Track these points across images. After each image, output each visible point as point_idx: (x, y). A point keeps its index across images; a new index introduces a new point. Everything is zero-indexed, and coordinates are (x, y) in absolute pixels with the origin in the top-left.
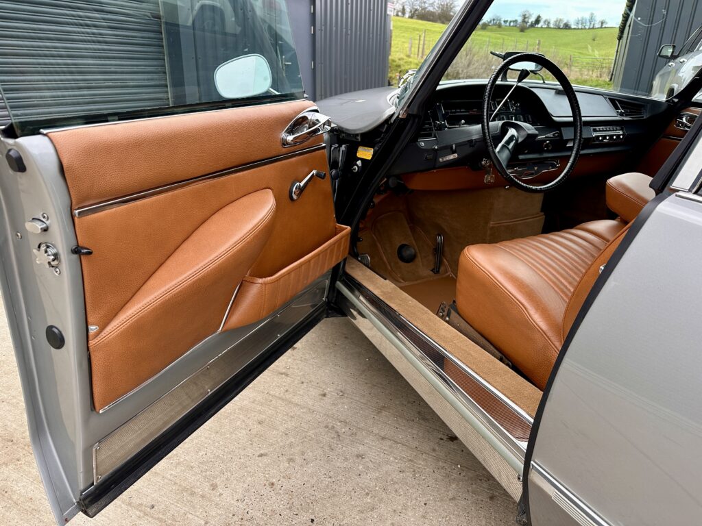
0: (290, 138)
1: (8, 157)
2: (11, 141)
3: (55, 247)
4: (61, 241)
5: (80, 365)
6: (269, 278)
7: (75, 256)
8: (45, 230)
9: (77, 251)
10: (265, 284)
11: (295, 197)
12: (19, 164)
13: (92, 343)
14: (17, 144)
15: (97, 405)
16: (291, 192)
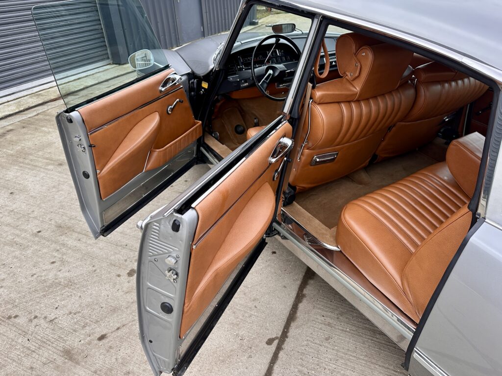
0: (163, 89)
1: (67, 119)
2: (67, 114)
3: (83, 145)
4: (85, 144)
5: (95, 184)
6: (161, 149)
7: (90, 148)
8: (80, 140)
9: (90, 146)
10: (160, 151)
11: (170, 112)
12: (70, 121)
13: (98, 176)
14: (69, 115)
15: (102, 197)
16: (167, 111)
